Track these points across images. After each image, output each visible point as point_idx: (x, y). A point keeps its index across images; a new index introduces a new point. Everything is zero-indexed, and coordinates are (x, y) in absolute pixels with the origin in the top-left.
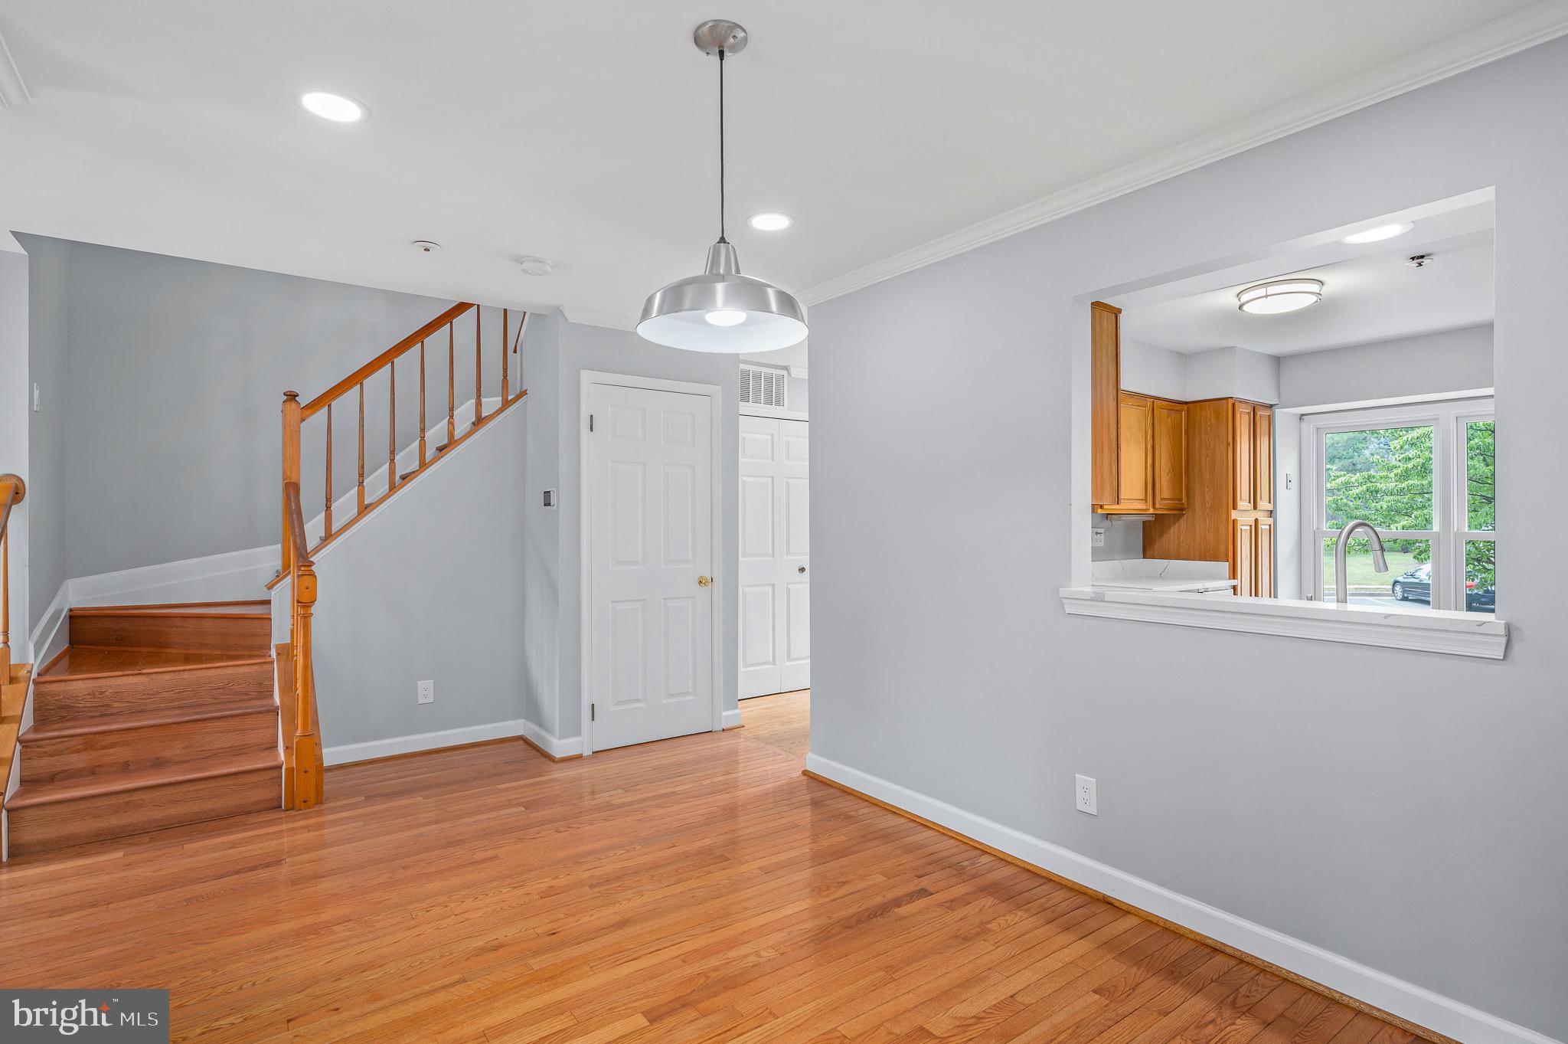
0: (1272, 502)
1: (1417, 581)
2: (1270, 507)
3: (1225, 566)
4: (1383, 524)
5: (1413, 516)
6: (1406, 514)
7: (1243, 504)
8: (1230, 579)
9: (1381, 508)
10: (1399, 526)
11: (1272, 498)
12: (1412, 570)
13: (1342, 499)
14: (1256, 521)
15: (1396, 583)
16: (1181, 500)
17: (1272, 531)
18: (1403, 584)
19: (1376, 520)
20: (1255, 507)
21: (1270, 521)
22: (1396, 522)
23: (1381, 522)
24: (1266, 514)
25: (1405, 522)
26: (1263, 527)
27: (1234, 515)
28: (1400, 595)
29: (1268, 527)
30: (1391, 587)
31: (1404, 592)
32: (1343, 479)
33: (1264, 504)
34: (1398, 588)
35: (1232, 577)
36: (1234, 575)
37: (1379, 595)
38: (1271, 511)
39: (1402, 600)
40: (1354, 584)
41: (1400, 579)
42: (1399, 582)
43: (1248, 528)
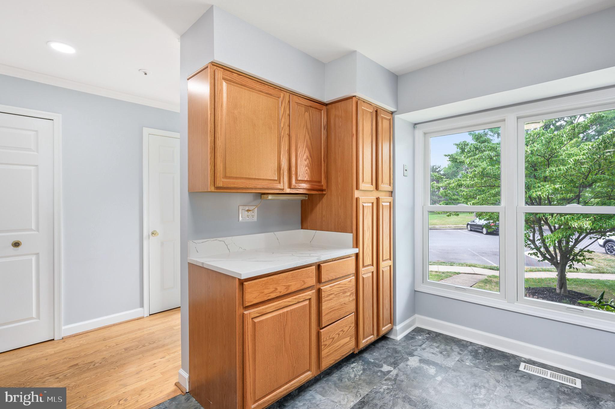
0: (392, 185)
1: (475, 224)
2: (390, 189)
3: (349, 237)
4: (464, 202)
5: (477, 198)
6: (473, 198)
7: (366, 184)
8: (353, 247)
9: (464, 194)
10: (471, 203)
11: (392, 181)
12: (473, 219)
13: (447, 191)
14: (378, 199)
15: (468, 224)
16: (320, 182)
17: (392, 207)
18: (471, 225)
19: (461, 200)
20: (377, 188)
21: (390, 199)
22: (469, 201)
23: (464, 201)
24: (388, 194)
25: (474, 201)
26: (384, 204)
27: (357, 194)
28: (469, 229)
29: (388, 204)
30: (466, 226)
31: (471, 228)
32: (447, 182)
33: (384, 186)
34: (469, 226)
35: (355, 246)
36: (357, 245)
37: (462, 229)
38: (392, 192)
39: (470, 231)
40: (454, 225)
41: (470, 223)
42: (469, 224)
43: (371, 205)
